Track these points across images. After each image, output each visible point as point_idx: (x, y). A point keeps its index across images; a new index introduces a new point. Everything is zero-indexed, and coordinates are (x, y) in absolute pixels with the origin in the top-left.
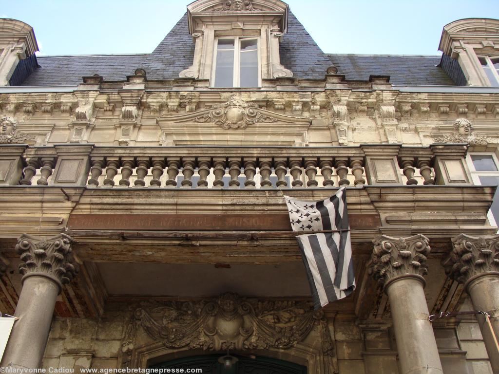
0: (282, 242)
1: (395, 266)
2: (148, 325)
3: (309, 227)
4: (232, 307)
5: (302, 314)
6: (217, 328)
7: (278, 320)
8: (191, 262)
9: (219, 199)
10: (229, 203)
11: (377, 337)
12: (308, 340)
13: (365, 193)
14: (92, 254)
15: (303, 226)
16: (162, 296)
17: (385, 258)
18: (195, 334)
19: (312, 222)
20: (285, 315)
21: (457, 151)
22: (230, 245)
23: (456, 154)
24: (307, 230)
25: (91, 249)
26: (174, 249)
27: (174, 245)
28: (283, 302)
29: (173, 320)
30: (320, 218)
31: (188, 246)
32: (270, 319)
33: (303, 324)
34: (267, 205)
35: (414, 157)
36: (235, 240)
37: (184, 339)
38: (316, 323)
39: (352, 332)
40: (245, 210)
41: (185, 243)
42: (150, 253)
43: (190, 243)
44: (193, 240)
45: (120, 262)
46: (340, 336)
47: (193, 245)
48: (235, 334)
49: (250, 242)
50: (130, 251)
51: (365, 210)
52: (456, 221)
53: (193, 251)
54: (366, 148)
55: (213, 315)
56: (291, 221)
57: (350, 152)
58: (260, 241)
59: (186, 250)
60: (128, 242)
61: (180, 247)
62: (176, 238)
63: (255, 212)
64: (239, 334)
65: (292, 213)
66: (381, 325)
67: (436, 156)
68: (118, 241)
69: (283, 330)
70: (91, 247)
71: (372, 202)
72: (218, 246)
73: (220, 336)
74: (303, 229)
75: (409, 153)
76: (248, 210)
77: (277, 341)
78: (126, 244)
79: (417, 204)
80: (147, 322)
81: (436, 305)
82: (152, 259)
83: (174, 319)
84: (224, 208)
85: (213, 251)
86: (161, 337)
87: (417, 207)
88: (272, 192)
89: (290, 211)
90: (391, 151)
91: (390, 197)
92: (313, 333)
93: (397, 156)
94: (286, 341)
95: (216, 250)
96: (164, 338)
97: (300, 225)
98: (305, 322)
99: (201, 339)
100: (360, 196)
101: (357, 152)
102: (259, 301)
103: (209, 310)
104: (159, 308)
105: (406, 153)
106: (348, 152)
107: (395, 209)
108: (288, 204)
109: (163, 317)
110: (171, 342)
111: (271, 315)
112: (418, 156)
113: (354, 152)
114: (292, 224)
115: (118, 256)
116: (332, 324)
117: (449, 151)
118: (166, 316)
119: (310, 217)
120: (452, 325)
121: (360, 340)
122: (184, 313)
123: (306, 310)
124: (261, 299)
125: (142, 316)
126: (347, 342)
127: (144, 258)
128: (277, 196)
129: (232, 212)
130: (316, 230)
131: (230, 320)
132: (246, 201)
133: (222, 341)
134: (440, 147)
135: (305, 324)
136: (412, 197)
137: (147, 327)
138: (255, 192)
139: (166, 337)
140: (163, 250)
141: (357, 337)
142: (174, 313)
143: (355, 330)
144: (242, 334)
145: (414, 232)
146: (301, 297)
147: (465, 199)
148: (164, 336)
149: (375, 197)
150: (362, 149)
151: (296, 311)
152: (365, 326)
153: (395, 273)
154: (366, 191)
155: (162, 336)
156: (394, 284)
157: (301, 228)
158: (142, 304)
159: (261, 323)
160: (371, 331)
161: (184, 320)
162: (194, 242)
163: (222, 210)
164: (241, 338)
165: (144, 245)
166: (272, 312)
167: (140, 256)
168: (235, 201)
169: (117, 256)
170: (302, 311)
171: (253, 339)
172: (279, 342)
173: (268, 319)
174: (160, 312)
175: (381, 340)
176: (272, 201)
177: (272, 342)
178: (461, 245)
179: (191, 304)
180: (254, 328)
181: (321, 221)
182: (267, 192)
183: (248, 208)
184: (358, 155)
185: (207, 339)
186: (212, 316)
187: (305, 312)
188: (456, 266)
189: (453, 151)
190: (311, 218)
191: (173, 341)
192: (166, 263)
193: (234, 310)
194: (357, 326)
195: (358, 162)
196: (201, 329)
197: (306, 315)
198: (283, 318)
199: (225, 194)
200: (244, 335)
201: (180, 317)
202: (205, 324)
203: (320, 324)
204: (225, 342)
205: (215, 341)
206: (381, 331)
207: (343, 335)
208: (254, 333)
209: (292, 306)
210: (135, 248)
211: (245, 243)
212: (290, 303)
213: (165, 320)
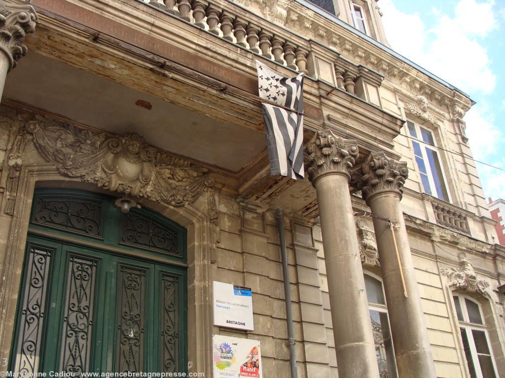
0: (246, 103)
1: (335, 161)
2: (41, 142)
3: (275, 98)
4: (137, 150)
5: (195, 177)
6: (117, 167)
7: (173, 176)
8: (147, 91)
9: (195, 37)
10: (204, 45)
11: (253, 218)
12: (197, 204)
13: (315, 86)
14: (44, 43)
15: (270, 95)
16: (59, 115)
17: (326, 151)
18: (93, 167)
19: (278, 95)
20: (180, 174)
21: (376, 79)
22: (199, 89)
23: (375, 81)
24: (272, 100)
25: (49, 38)
26: (142, 72)
27: (146, 68)
28: (180, 159)
29: (68, 145)
30: (286, 94)
31: (159, 73)
32: (167, 173)
33: (195, 187)
34: (236, 62)
35: (345, 70)
36: (205, 85)
37: (80, 169)
38: (205, 190)
39: (233, 207)
40: (216, 59)
41: (157, 69)
42: (113, 66)
43: (163, 71)
44: (166, 70)
45: (70, 64)
46: (222, 208)
47: (164, 75)
48: (135, 179)
49: (218, 92)
50: (92, 56)
51: (313, 101)
52: (375, 139)
53: (158, 81)
54: (314, 44)
55: (115, 152)
56: (260, 87)
57: (300, 42)
58: (228, 95)
59: (153, 77)
60: (98, 45)
61: (151, 72)
62: (151, 61)
63: (223, 64)
64: (138, 179)
65: (262, 79)
66: (257, 208)
67: (361, 76)
68: (87, 40)
69: (178, 188)
70: (49, 34)
71: (320, 97)
72: (188, 85)
73: (118, 175)
74: (269, 99)
75: (343, 64)
76: (218, 60)
77: (171, 197)
78: (94, 47)
79: (351, 113)
80: (41, 140)
81: (310, 204)
82: (109, 73)
83: (70, 145)
84: (198, 48)
85: (177, 88)
86: (56, 160)
87: (350, 115)
88: (243, 51)
89: (260, 77)
90: (331, 56)
91: (334, 98)
92: (201, 199)
93: (334, 62)
94: (181, 199)
95: (182, 88)
96: (59, 162)
97: (268, 94)
98: (197, 185)
99: (98, 174)
100: (312, 87)
101: (306, 44)
102: (158, 152)
103: (112, 145)
104: (55, 127)
105: (340, 63)
106: (298, 41)
107: (335, 110)
108: (259, 69)
109: (57, 139)
110: (66, 169)
111: (168, 169)
112: (348, 70)
113: (303, 43)
114: (259, 90)
115: (74, 57)
116: (218, 194)
117: (371, 76)
118: (62, 139)
119: (278, 89)
120: (310, 225)
121: (239, 216)
122: (83, 141)
123: (199, 175)
124: (160, 151)
125: (35, 131)
126: (228, 215)
127: (100, 69)
128: (247, 57)
129: (204, 55)
130: (279, 103)
131: (135, 163)
132: (220, 50)
133: (120, 182)
134: (366, 70)
135: (196, 187)
136: (349, 105)
137: (40, 145)
138: (229, 44)
139: (62, 161)
140: (130, 68)
141: (237, 213)
142: (71, 139)
143: (236, 206)
144: (141, 180)
145: (348, 136)
146: (195, 160)
147: (383, 123)
148: (61, 161)
149: (323, 93)
150: (310, 44)
151: (191, 172)
152: (245, 205)
153: (332, 167)
154: (318, 84)
155: (58, 159)
156: (329, 176)
157: (268, 97)
158: (37, 117)
159: (159, 174)
160: (249, 211)
161: (81, 148)
162: (167, 72)
163: (195, 50)
164: (139, 184)
165: (113, 56)
166: (170, 167)
167: (100, 65)
168: (209, 46)
169: (71, 56)
170: (195, 174)
171: (149, 189)
172: (173, 198)
173: (164, 172)
174: (55, 133)
175: (256, 221)
176: (242, 60)
177: (167, 197)
178: (380, 160)
179: (90, 134)
180: (152, 178)
181: (285, 97)
182: (239, 49)
183: (219, 57)
184: (305, 47)
185: (104, 176)
186: (113, 153)
187: (198, 176)
188: (368, 177)
189: (374, 77)
190: (279, 91)
191: (69, 168)
192: (120, 83)
193: (137, 154)
194: (238, 203)
195: (303, 54)
196: (99, 163)
197: (197, 179)
198: (177, 176)
199: (201, 35)
200: (143, 182)
201: (77, 144)
202: (105, 160)
203: (208, 192)
204: (122, 184)
205: (112, 180)
206: (256, 213)
207: (225, 208)
208: (151, 182)
209: (187, 167)
210: (102, 55)
211: (214, 92)
212: (186, 162)
213: (60, 143)
